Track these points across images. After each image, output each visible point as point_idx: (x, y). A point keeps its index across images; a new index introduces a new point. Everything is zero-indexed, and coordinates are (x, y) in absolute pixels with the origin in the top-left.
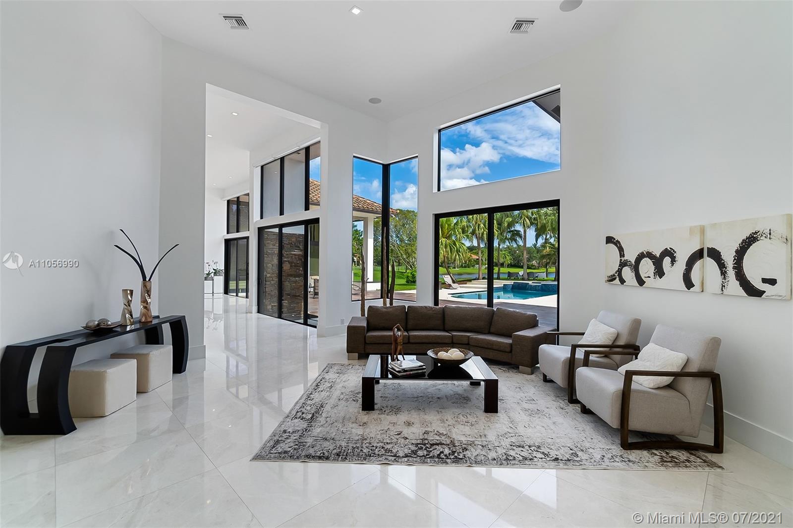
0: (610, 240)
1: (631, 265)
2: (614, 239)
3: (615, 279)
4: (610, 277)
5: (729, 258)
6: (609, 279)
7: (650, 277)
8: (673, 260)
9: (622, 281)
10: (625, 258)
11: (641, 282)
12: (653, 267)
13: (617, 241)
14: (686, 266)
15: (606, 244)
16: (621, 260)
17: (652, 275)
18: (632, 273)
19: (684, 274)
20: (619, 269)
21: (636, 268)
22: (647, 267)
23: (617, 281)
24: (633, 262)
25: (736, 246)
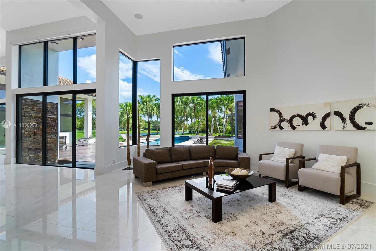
0: (272, 110)
1: (287, 121)
2: (276, 109)
3: (276, 127)
4: (273, 127)
5: (347, 115)
6: (272, 128)
7: (300, 126)
8: (314, 117)
9: (281, 128)
10: (283, 118)
11: (294, 128)
12: (302, 121)
13: (278, 110)
14: (322, 120)
15: (270, 112)
16: (280, 119)
17: (301, 124)
18: (288, 124)
19: (321, 123)
20: (279, 123)
21: (290, 122)
22: (297, 122)
23: (278, 128)
24: (289, 120)
25: (351, 110)
